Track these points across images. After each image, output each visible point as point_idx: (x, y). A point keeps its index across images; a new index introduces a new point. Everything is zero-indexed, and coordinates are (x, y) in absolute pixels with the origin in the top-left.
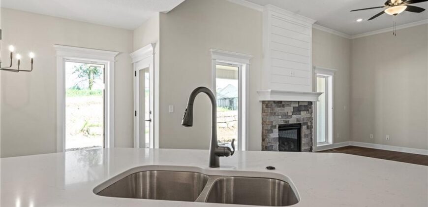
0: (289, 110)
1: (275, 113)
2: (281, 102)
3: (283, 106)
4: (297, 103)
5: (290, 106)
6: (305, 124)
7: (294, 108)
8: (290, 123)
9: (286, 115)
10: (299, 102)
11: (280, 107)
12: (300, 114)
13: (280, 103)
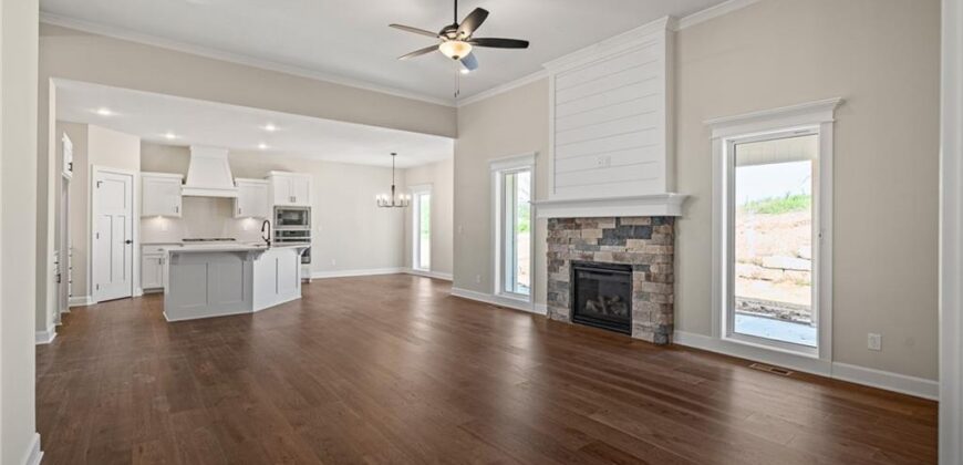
0: (592, 235)
1: (559, 239)
2: (573, 220)
3: (578, 227)
4: (614, 221)
5: (596, 227)
6: (640, 267)
7: (604, 230)
8: (596, 259)
9: (583, 245)
10: (618, 219)
11: (570, 228)
12: (624, 244)
13: (570, 223)
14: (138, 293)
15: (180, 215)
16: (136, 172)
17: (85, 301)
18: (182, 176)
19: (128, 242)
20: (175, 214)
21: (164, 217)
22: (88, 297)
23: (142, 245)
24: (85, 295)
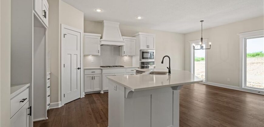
14: (83, 96)
15: (99, 54)
16: (82, 31)
17: (58, 105)
18: (100, 35)
19: (79, 69)
20: (98, 54)
21: (93, 55)
22: (60, 102)
23: (84, 69)
24: (58, 101)
